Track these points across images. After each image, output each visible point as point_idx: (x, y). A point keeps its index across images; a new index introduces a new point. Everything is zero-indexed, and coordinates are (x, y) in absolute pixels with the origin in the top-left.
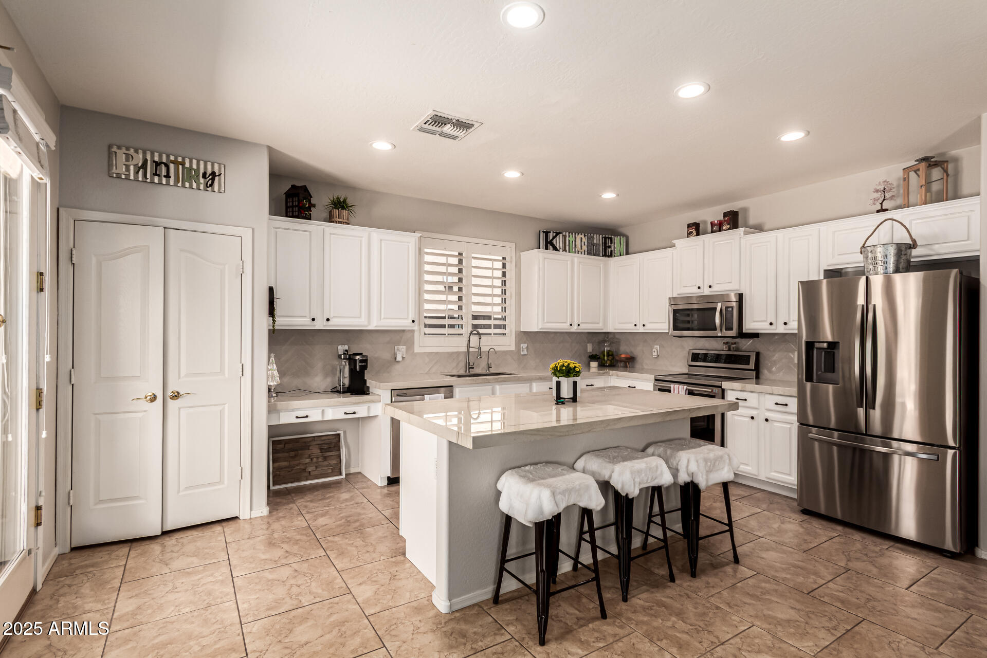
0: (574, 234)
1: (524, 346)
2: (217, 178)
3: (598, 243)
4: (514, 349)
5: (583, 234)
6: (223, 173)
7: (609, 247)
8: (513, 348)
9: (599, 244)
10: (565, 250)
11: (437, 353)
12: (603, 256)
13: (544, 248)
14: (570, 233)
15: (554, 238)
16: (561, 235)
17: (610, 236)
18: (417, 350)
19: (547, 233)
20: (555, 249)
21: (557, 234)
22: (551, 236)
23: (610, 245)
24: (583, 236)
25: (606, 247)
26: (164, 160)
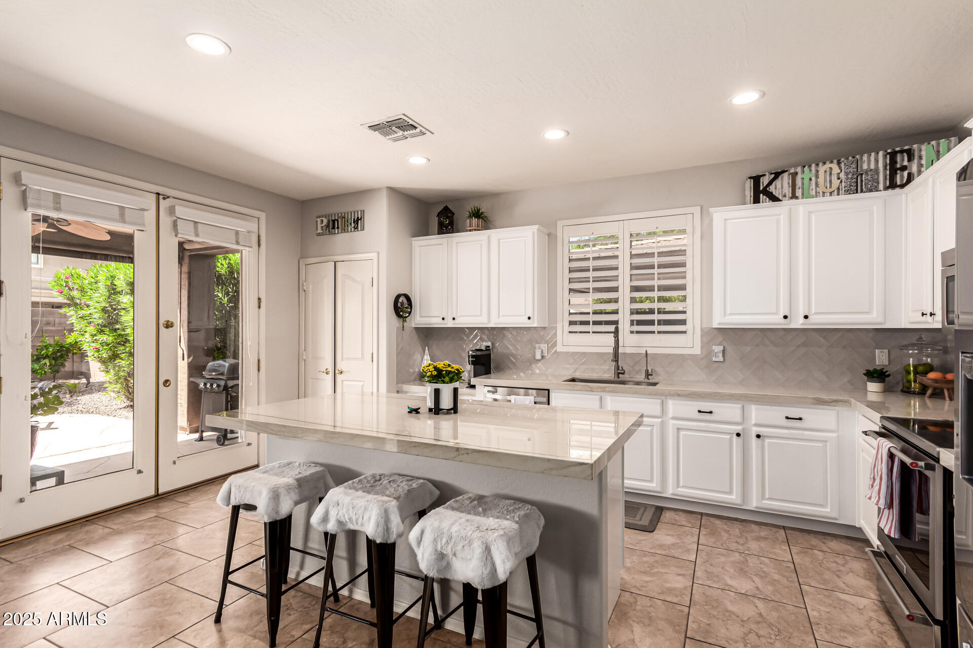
0: (813, 165)
1: (718, 349)
2: (359, 221)
3: (872, 166)
4: (699, 353)
5: (835, 161)
6: (363, 216)
7: (904, 168)
8: (697, 350)
9: (877, 171)
10: (794, 196)
11: (584, 353)
12: (886, 188)
13: (752, 202)
14: (804, 167)
15: (770, 183)
16: (786, 175)
17: (906, 148)
18: (559, 348)
19: (756, 180)
20: (774, 199)
21: (777, 175)
22: (765, 181)
23: (906, 163)
24: (835, 166)
25: (893, 170)
26: (337, 218)
